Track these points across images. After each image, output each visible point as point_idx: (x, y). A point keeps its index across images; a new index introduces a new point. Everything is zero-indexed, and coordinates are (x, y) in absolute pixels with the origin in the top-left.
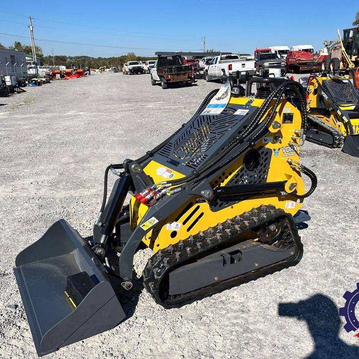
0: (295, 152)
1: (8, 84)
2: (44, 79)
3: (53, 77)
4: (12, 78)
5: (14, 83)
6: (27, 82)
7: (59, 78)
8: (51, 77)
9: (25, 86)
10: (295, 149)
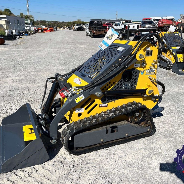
0: (153, 73)
1: (14, 34)
2: (32, 32)
3: (38, 31)
4: (16, 31)
5: (17, 34)
6: (24, 33)
7: (41, 32)
8: (36, 31)
9: (23, 35)
10: (154, 71)
